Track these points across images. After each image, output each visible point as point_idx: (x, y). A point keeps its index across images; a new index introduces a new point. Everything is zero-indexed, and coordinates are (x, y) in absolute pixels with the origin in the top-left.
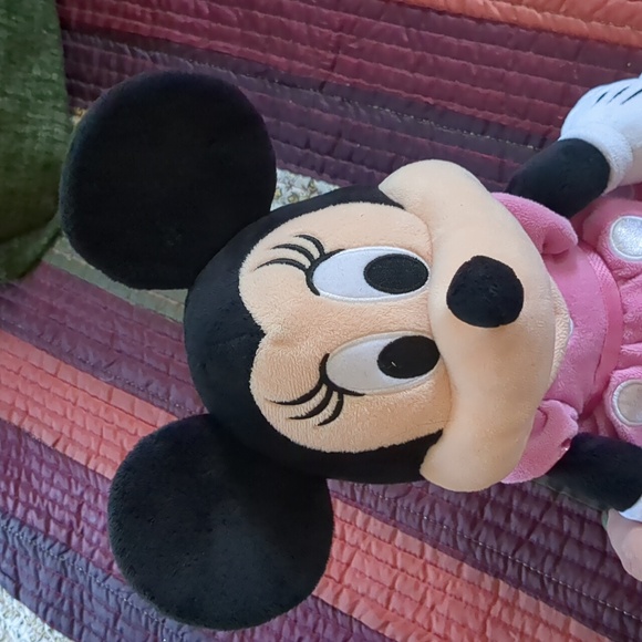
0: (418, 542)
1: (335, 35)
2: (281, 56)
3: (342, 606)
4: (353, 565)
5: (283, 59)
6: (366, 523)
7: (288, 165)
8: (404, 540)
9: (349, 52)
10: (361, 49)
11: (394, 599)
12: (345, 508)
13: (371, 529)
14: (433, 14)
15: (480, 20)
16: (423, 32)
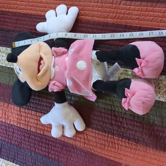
0: (41, 114)
1: (15, 21)
2: (6, 26)
3: (29, 129)
4: (30, 121)
5: (6, 27)
6: (31, 112)
7: (10, 47)
8: (39, 114)
9: (18, 24)
10: (20, 23)
11: (38, 125)
12: (27, 111)
13: (32, 113)
14: (32, 16)
15: (40, 16)
16: (31, 19)
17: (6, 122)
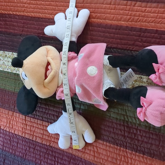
0: (48, 123)
1: (22, 25)
2: (12, 30)
3: (34, 139)
4: (35, 131)
5: (13, 31)
6: (37, 122)
7: (16, 52)
8: (45, 123)
9: (26, 28)
10: (28, 27)
11: (44, 136)
12: (33, 119)
13: (38, 123)
14: (40, 19)
15: (49, 19)
16: (39, 22)
17: (10, 131)
